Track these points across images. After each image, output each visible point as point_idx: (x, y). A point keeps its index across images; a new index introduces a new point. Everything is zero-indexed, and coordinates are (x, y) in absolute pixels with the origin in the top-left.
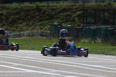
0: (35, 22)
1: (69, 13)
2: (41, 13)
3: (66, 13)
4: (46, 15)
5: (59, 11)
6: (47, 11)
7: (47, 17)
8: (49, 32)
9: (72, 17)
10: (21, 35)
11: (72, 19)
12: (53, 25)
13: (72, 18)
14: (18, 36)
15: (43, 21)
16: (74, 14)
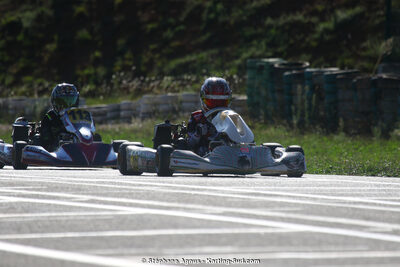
0: (157, 56)
1: (299, 17)
2: (182, 19)
3: (291, 18)
4: (202, 27)
5: (255, 8)
6: (206, 12)
7: (208, 35)
8: (245, 97)
9: (314, 32)
10: (122, 113)
11: (316, 40)
12: (261, 68)
13: (316, 36)
14: (109, 115)
15: (190, 52)
16: (323, 20)
